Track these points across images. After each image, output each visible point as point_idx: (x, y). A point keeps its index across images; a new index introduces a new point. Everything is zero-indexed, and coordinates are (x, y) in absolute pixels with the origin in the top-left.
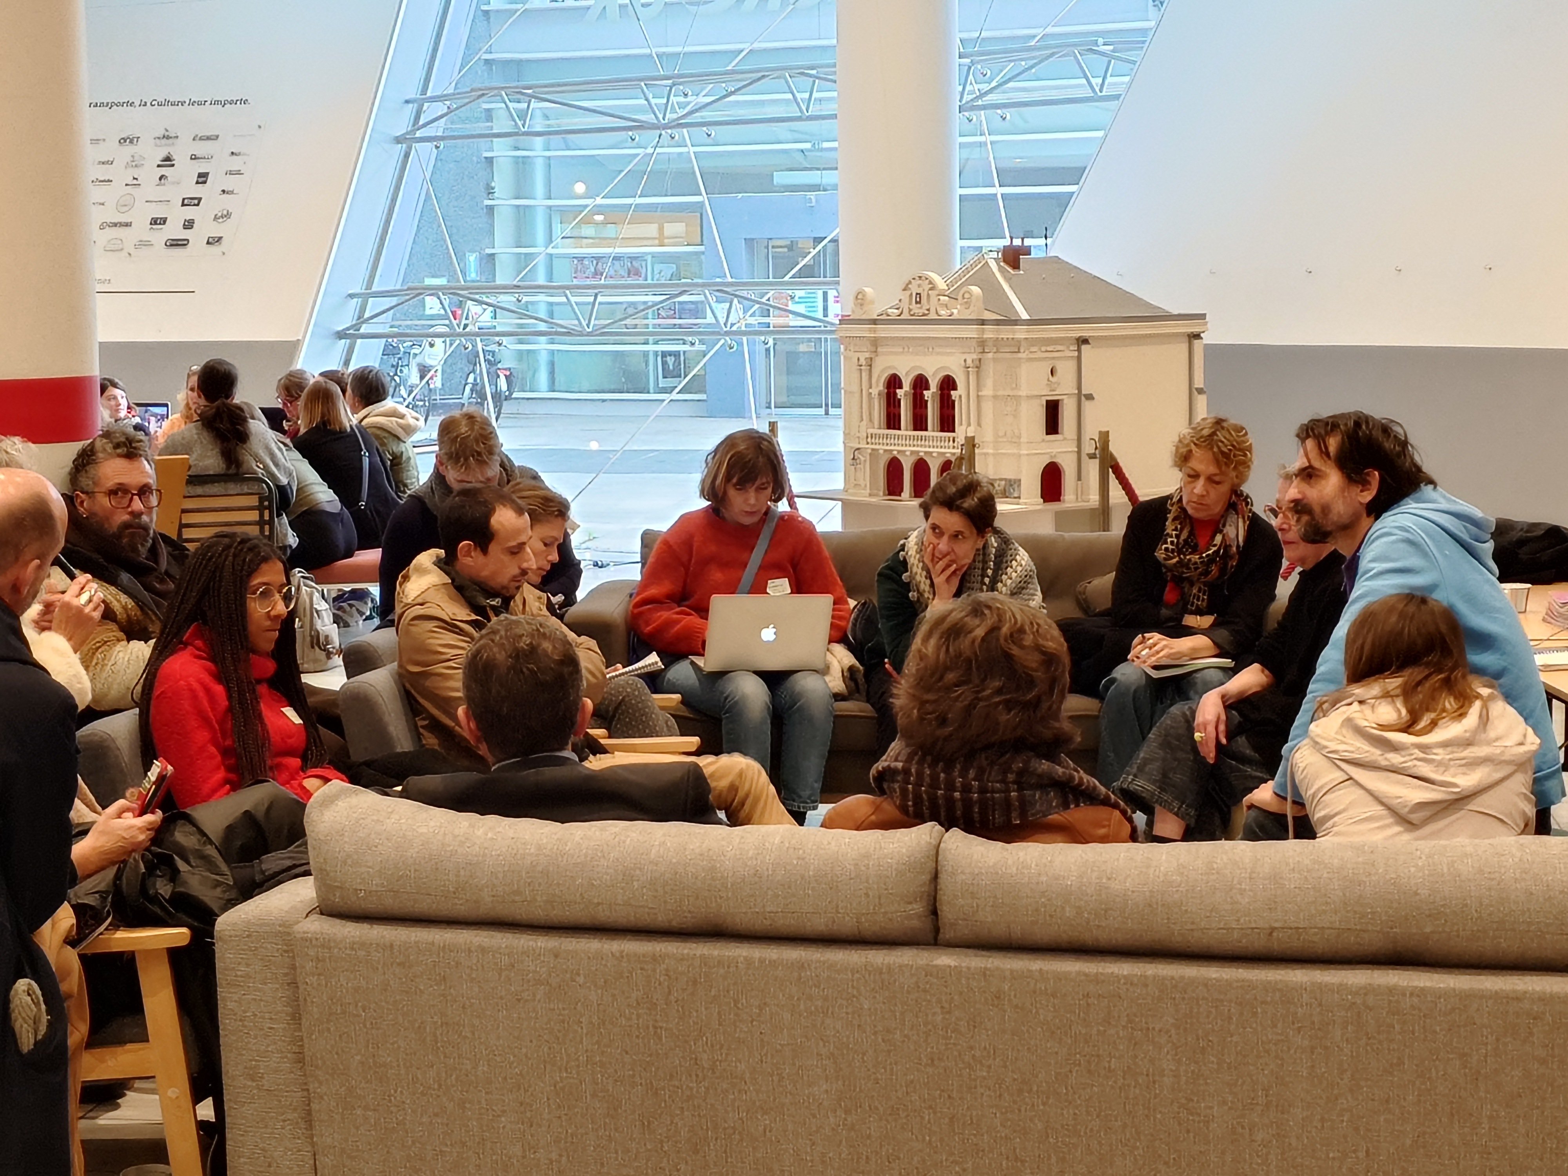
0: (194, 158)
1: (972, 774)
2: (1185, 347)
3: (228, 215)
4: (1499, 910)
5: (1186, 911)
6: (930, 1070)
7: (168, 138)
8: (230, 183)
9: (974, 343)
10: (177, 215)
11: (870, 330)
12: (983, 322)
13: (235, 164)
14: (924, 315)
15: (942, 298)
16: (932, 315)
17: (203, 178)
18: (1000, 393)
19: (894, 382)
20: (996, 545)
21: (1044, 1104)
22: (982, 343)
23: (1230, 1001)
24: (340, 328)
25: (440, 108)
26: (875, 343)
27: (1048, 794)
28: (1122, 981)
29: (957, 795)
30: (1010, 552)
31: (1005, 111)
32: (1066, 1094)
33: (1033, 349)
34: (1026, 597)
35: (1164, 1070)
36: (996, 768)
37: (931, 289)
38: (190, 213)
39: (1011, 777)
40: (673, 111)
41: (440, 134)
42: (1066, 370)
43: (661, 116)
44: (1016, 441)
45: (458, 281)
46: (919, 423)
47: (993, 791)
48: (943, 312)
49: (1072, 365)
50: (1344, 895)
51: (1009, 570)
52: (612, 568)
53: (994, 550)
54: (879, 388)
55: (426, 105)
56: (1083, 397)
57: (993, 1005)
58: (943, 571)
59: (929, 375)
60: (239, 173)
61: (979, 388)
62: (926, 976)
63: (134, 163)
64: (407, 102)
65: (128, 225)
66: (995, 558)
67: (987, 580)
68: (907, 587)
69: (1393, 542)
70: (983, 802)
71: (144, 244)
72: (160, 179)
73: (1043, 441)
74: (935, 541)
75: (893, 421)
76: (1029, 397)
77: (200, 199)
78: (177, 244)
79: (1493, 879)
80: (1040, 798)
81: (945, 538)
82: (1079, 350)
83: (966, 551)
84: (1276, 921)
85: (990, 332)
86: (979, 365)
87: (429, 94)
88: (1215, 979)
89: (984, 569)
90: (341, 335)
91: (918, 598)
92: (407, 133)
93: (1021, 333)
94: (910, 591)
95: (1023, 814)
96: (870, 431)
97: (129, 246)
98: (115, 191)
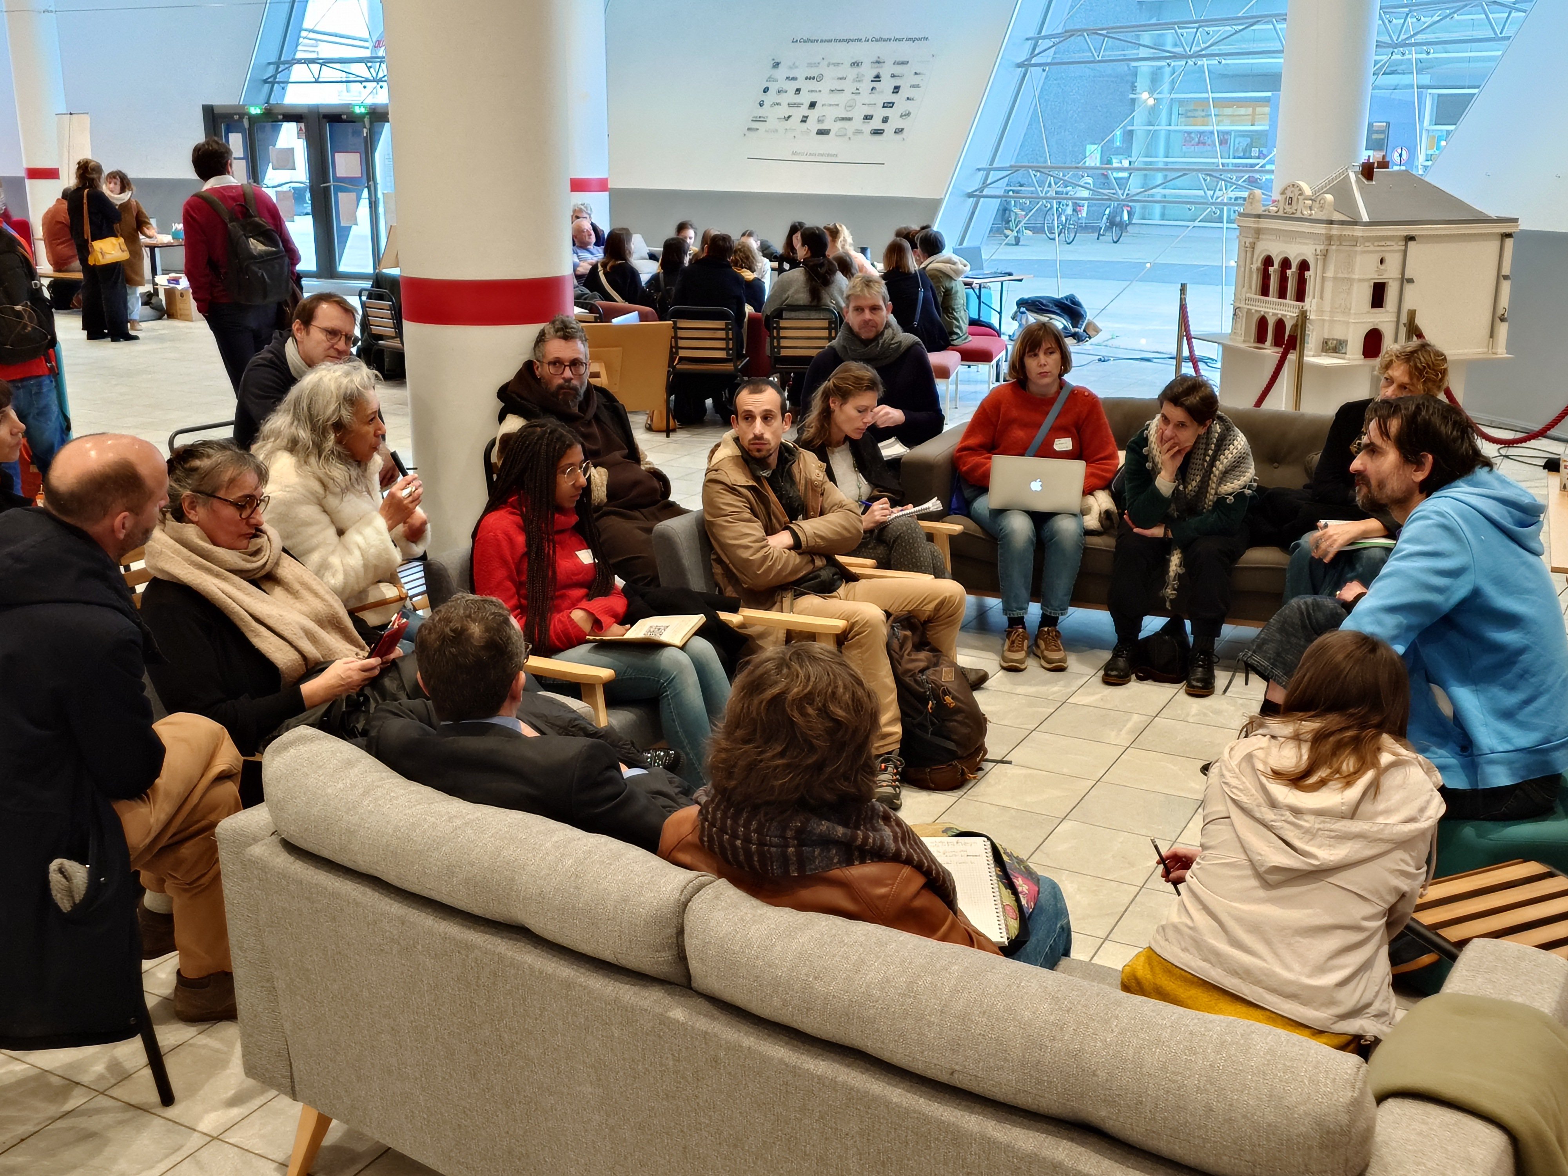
0: (893, 76)
1: (754, 825)
2: (1497, 243)
3: (909, 114)
4: (1173, 1117)
5: (878, 1030)
6: (665, 1103)
7: (879, 62)
8: (911, 93)
9: (1323, 238)
10: (879, 113)
11: (1255, 222)
12: (1331, 222)
13: (916, 80)
14: (1293, 213)
15: (1307, 202)
16: (1298, 215)
17: (897, 89)
18: (1340, 275)
19: (1268, 261)
20: (1219, 431)
21: (754, 1163)
22: (1329, 238)
23: (907, 1128)
24: (970, 191)
25: (1049, 43)
26: (1258, 232)
27: (829, 851)
28: (816, 1080)
29: (738, 843)
30: (1229, 438)
31: (1429, 47)
32: (772, 1161)
33: (1367, 244)
34: (1238, 473)
35: (850, 1170)
36: (775, 824)
37: (1300, 195)
38: (887, 112)
39: (789, 834)
40: (1198, 44)
41: (1049, 61)
42: (1393, 262)
43: (1188, 49)
44: (1346, 311)
45: (1046, 162)
46: (1282, 294)
47: (771, 845)
48: (1306, 212)
49: (1398, 257)
50: (1024, 1057)
51: (1227, 452)
52: (1111, 362)
53: (1217, 435)
54: (1258, 264)
55: (1040, 41)
56: (1405, 281)
57: (712, 1066)
58: (1168, 450)
59: (1291, 259)
60: (918, 86)
61: (1324, 271)
62: (660, 1024)
63: (858, 79)
64: (1027, 39)
65: (850, 119)
66: (1217, 441)
67: (1208, 458)
68: (1146, 458)
69: (1429, 526)
70: (762, 855)
71: (858, 132)
72: (872, 89)
73: (1368, 312)
74: (1164, 427)
75: (1265, 292)
76: (1360, 280)
77: (893, 103)
78: (877, 132)
79: (1174, 1082)
80: (820, 855)
81: (1171, 426)
82: (1406, 245)
83: (1188, 437)
84: (957, 1064)
85: (1335, 230)
86: (1325, 254)
87: (1043, 34)
88: (895, 1103)
89: (1206, 450)
90: (970, 195)
91: (1153, 468)
92: (1026, 60)
93: (1358, 231)
94: (1147, 461)
95: (801, 867)
96: (1248, 295)
97: (850, 133)
98: (845, 97)
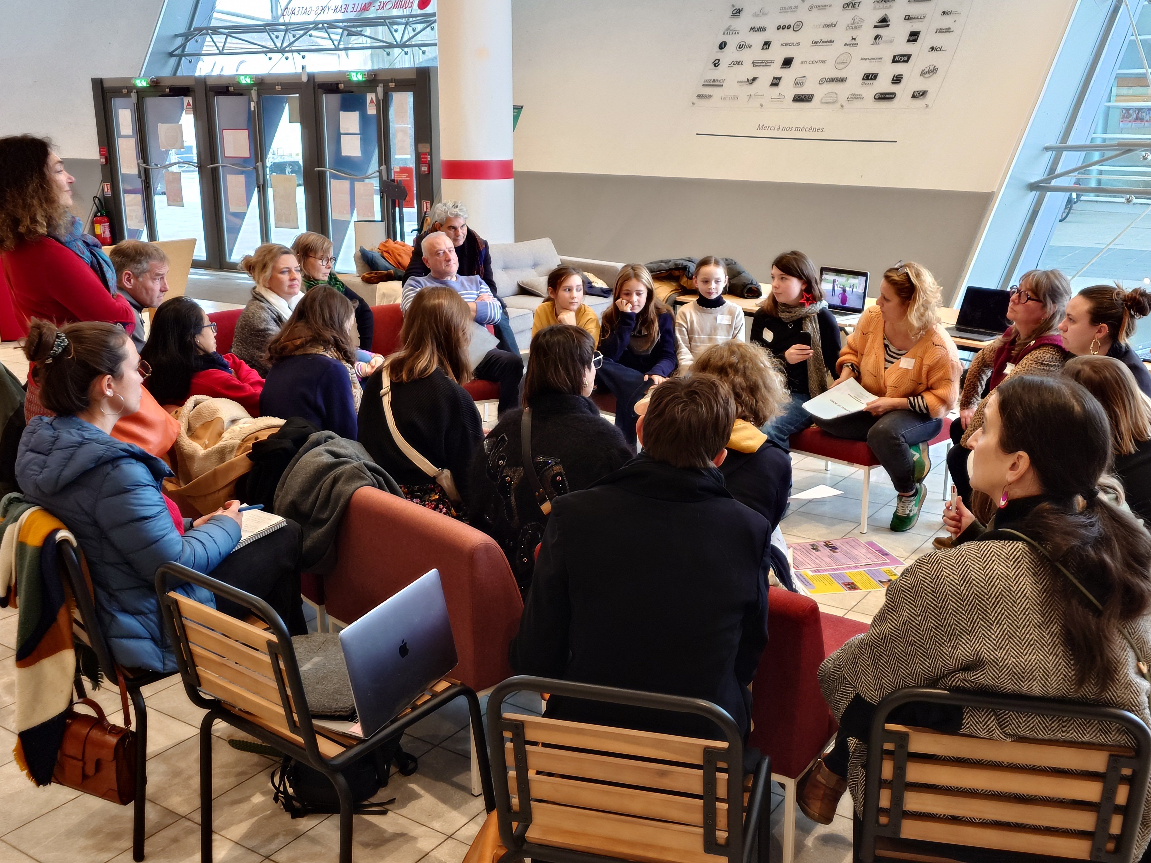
0: (908, 18)
3: (934, 71)
8: (939, 40)
10: (887, 71)
17: (914, 36)
24: (1032, 181)
38: (899, 69)
60: (948, 30)
63: (855, 25)
65: (842, 80)
71: (856, 97)
72: (876, 38)
77: (909, 56)
78: (885, 97)
90: (1032, 187)
97: (842, 100)
98: (837, 50)
